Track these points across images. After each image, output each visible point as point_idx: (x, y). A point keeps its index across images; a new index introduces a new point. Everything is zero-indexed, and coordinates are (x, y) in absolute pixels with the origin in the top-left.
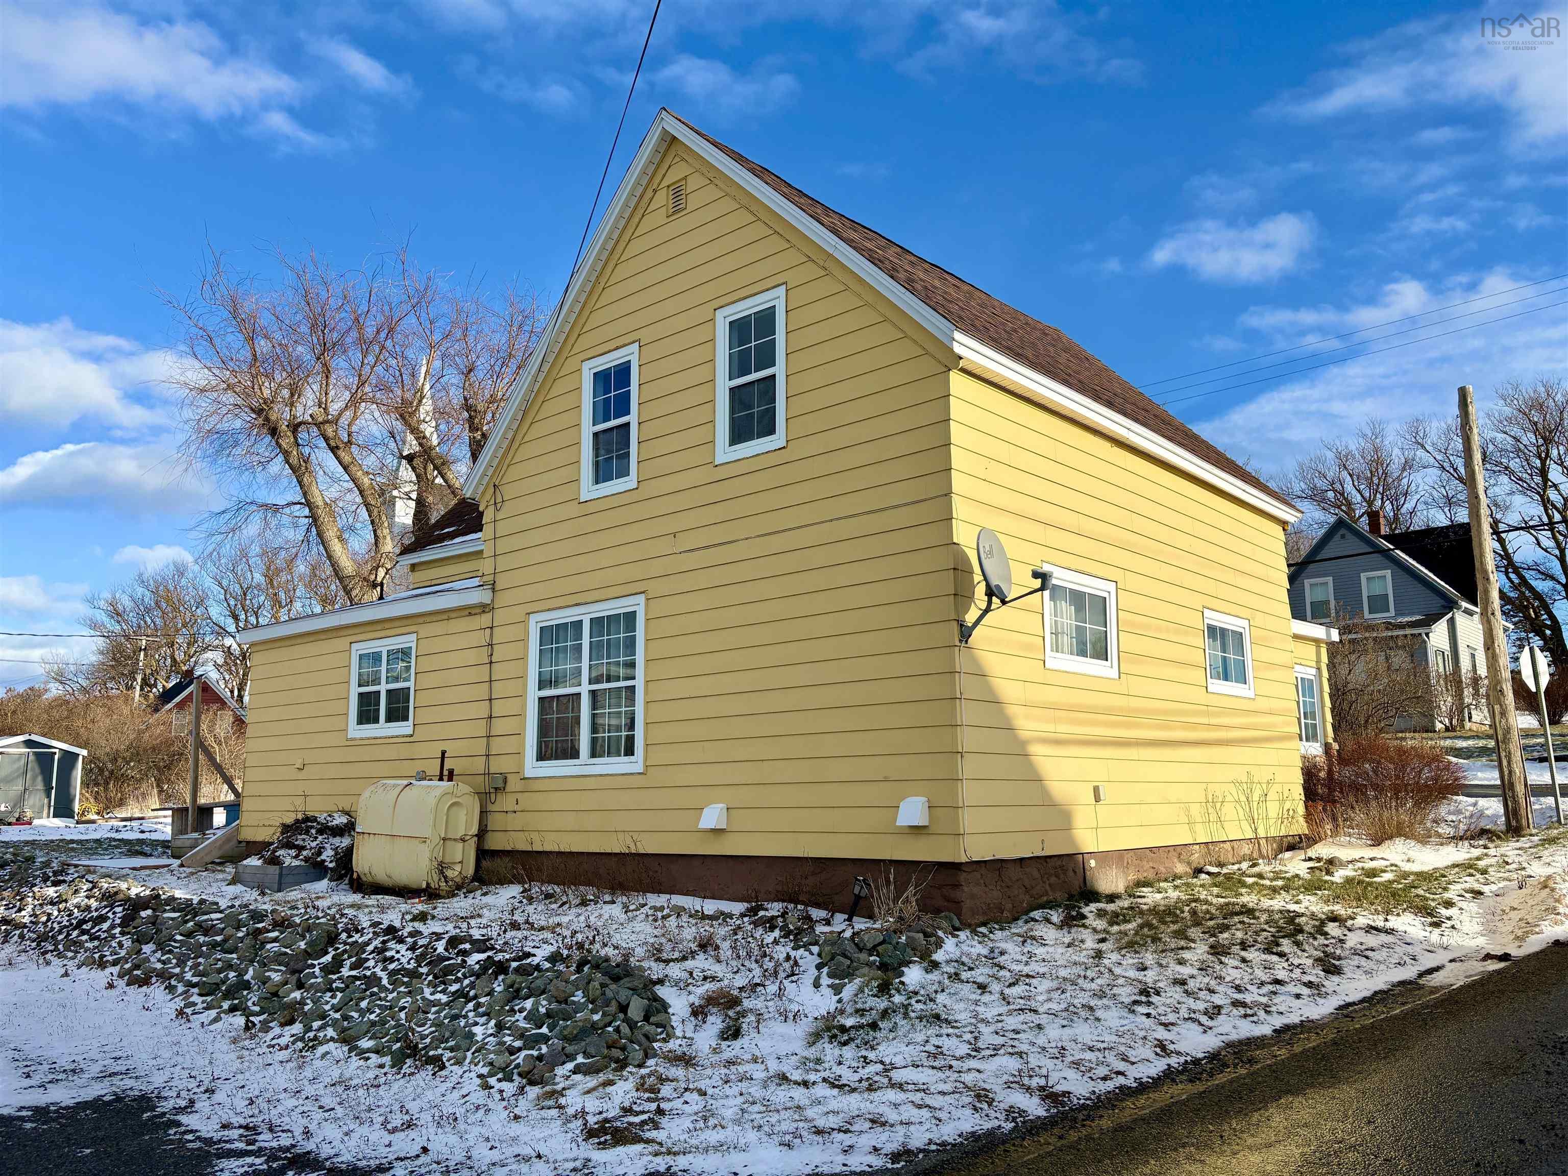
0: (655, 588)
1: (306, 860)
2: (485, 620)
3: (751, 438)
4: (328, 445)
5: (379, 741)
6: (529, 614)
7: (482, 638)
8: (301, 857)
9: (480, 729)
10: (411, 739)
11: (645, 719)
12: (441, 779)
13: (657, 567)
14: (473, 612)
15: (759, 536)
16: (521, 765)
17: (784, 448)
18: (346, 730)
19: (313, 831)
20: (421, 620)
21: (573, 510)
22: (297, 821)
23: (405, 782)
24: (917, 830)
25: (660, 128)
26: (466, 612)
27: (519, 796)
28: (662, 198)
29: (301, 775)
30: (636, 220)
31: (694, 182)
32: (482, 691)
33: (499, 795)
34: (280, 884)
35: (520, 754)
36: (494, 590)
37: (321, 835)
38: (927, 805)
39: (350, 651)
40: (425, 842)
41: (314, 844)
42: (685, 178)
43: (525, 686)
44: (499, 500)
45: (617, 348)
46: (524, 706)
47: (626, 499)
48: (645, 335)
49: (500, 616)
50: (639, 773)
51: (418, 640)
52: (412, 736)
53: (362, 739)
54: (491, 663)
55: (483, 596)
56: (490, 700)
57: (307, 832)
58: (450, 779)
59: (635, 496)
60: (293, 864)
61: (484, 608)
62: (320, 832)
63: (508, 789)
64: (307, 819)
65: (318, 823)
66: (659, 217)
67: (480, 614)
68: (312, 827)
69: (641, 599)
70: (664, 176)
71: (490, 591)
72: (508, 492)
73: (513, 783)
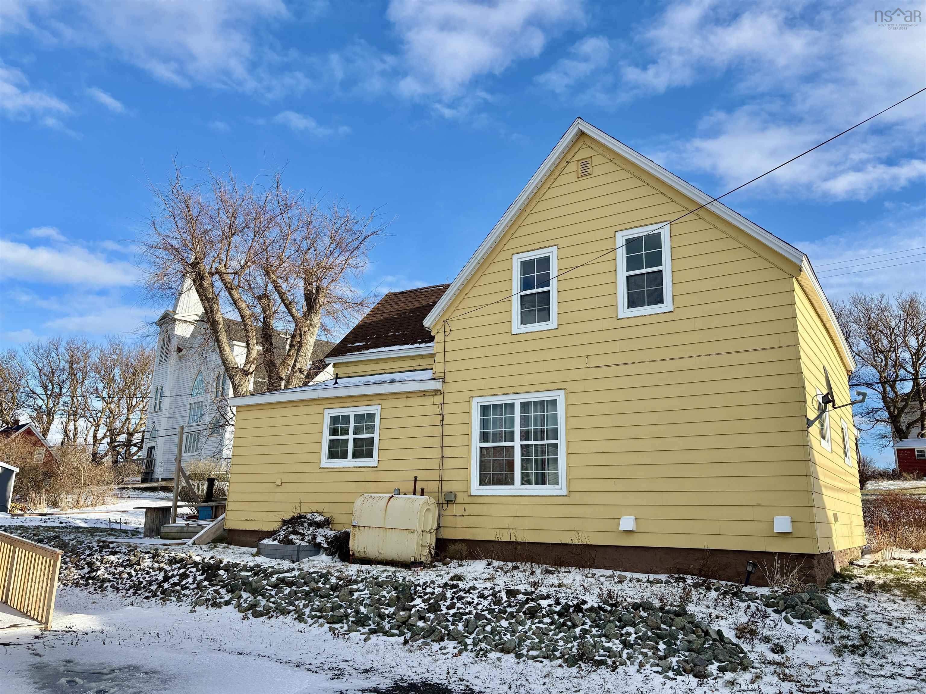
0: (571, 387)
1: (309, 542)
2: (438, 399)
3: (643, 305)
4: (226, 287)
5: (348, 470)
6: (472, 397)
7: (437, 410)
8: (305, 540)
9: (435, 464)
10: (376, 469)
11: (567, 463)
12: (414, 494)
13: (573, 375)
14: (427, 394)
15: (653, 361)
16: (468, 487)
17: (672, 312)
18: (319, 462)
19: (306, 524)
20: (384, 397)
21: (507, 338)
22: (293, 518)
23: (390, 495)
24: (784, 535)
25: (577, 128)
26: (422, 394)
27: (467, 506)
28: (572, 167)
29: (279, 489)
30: (554, 177)
31: (596, 160)
32: (437, 442)
33: (449, 505)
34: (298, 556)
35: (467, 480)
36: (444, 382)
37: (311, 527)
38: (790, 520)
39: (323, 413)
40: (413, 532)
41: (309, 532)
42: (591, 157)
43: (470, 440)
44: (447, 329)
45: (540, 248)
46: (470, 452)
47: (549, 334)
48: (562, 243)
49: (448, 398)
50: (564, 496)
51: (381, 409)
52: (376, 467)
53: (333, 468)
54: (442, 425)
55: (436, 385)
56: (442, 447)
57: (303, 525)
58: (422, 494)
59: (556, 333)
60: (302, 544)
61: (436, 392)
62: (311, 525)
63: (457, 501)
64: (300, 517)
65: (308, 519)
66: (573, 177)
67: (433, 395)
68: (304, 522)
69: (562, 393)
70: (575, 154)
71: (441, 383)
72: (454, 325)
73: (461, 498)
